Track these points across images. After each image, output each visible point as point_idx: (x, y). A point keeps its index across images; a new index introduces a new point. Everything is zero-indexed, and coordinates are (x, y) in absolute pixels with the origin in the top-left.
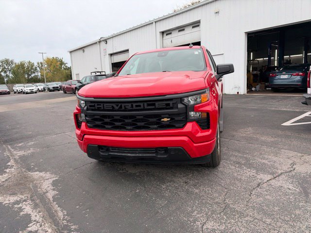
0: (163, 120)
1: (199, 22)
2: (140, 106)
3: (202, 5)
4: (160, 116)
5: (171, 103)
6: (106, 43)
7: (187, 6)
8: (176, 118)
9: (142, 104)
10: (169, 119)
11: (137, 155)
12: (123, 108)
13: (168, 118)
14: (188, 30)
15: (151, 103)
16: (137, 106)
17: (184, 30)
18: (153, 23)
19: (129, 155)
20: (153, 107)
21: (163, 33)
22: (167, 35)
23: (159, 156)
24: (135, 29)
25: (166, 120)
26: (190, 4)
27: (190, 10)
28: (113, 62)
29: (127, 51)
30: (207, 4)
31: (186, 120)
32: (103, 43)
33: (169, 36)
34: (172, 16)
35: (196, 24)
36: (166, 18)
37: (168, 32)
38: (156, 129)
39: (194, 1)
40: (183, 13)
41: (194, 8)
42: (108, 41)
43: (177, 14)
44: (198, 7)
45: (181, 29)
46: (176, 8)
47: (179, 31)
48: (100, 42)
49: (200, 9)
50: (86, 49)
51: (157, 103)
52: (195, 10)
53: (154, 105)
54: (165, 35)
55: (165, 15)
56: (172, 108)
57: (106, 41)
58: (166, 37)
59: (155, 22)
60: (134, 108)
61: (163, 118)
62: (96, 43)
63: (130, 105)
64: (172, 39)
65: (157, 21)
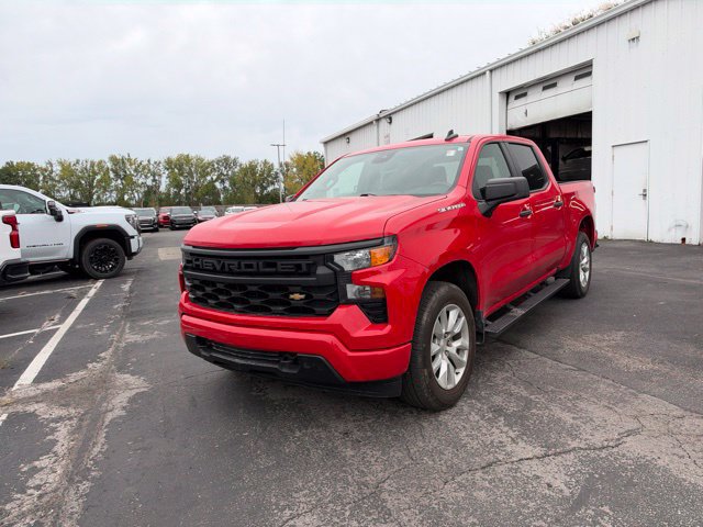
0: (292, 296)
1: (589, 65)
2: (251, 266)
3: (599, 25)
5: (303, 263)
6: (390, 123)
7: (563, 30)
9: (254, 263)
10: (303, 296)
11: (249, 363)
12: (227, 269)
13: (301, 294)
14: (566, 85)
15: (270, 261)
16: (247, 266)
17: (554, 85)
18: (484, 73)
19: (237, 360)
20: (274, 269)
21: (507, 94)
22: (517, 98)
23: (284, 370)
24: (448, 89)
25: (297, 296)
26: (569, 24)
27: (569, 38)
29: (430, 137)
30: (609, 20)
31: (338, 299)
32: (384, 123)
33: (522, 101)
34: (528, 55)
35: (583, 71)
36: (514, 61)
37: (517, 93)
38: (281, 314)
39: (578, 17)
40: (552, 45)
41: (578, 34)
42: (393, 117)
43: (539, 50)
44: (588, 29)
45: (549, 83)
46: (536, 37)
47: (544, 88)
48: (378, 120)
49: (592, 34)
50: (352, 137)
51: (279, 263)
52: (581, 36)
53: (275, 265)
54: (512, 98)
55: (512, 53)
56: (307, 274)
57: (390, 119)
58: (513, 103)
59: (491, 71)
60: (243, 269)
61: (292, 293)
62: (372, 123)
63: (236, 263)
64: (528, 107)
65: (495, 69)
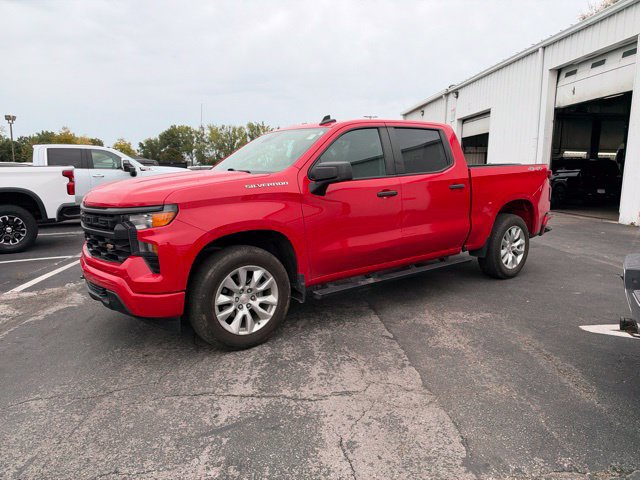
6: (457, 97)
14: (614, 62)
17: (603, 62)
18: (537, 50)
21: (559, 71)
22: (568, 75)
24: (506, 66)
28: (464, 136)
29: (487, 113)
32: (452, 97)
33: (571, 78)
34: (579, 31)
35: (627, 48)
36: (566, 37)
37: (569, 70)
40: (602, 20)
42: (460, 92)
43: (589, 26)
45: (597, 59)
46: (586, 11)
47: (594, 66)
48: (447, 95)
50: (426, 110)
54: (563, 75)
55: (564, 29)
57: (457, 94)
58: (564, 81)
59: (544, 48)
62: (441, 97)
64: (576, 85)
65: (549, 45)
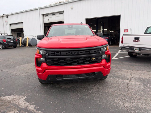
0: (92, 59)
1: (63, 12)
2: (82, 52)
3: (65, 4)
4: (91, 57)
5: (97, 50)
6: (7, 18)
7: (57, 3)
8: (98, 58)
9: (83, 52)
10: (95, 59)
12: (73, 54)
13: (94, 58)
14: (58, 15)
15: (88, 51)
16: (80, 53)
17: (55, 15)
18: (38, 9)
19: (75, 78)
20: (88, 53)
21: (43, 15)
23: (90, 77)
25: (93, 59)
26: (59, 2)
27: (58, 5)
28: (12, 28)
29: (22, 23)
30: (67, 3)
32: (5, 18)
33: (47, 17)
34: (49, 7)
35: (62, 13)
36: (45, 8)
37: (47, 15)
38: (88, 64)
39: (61, 1)
40: (54, 6)
41: (60, 5)
42: (8, 16)
43: (51, 7)
44: (62, 4)
45: (53, 14)
46: (51, 4)
47: (52, 15)
48: (3, 17)
51: (90, 51)
52: (61, 5)
53: (89, 52)
54: (44, 16)
55: (45, 6)
57: (7, 17)
58: (45, 17)
59: (39, 9)
60: (79, 53)
61: (92, 58)
62: (0, 17)
63: (77, 52)
65: (40, 9)
